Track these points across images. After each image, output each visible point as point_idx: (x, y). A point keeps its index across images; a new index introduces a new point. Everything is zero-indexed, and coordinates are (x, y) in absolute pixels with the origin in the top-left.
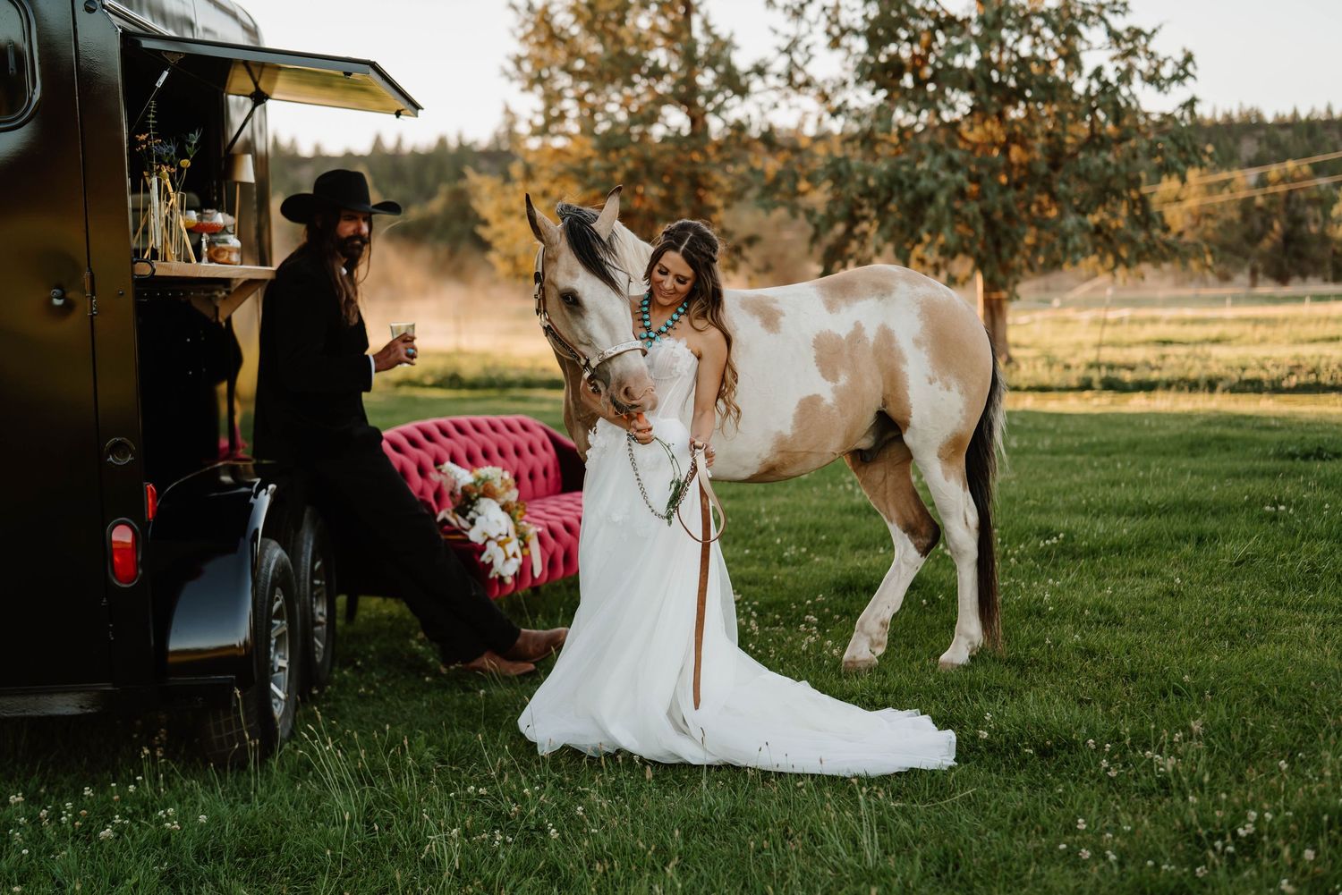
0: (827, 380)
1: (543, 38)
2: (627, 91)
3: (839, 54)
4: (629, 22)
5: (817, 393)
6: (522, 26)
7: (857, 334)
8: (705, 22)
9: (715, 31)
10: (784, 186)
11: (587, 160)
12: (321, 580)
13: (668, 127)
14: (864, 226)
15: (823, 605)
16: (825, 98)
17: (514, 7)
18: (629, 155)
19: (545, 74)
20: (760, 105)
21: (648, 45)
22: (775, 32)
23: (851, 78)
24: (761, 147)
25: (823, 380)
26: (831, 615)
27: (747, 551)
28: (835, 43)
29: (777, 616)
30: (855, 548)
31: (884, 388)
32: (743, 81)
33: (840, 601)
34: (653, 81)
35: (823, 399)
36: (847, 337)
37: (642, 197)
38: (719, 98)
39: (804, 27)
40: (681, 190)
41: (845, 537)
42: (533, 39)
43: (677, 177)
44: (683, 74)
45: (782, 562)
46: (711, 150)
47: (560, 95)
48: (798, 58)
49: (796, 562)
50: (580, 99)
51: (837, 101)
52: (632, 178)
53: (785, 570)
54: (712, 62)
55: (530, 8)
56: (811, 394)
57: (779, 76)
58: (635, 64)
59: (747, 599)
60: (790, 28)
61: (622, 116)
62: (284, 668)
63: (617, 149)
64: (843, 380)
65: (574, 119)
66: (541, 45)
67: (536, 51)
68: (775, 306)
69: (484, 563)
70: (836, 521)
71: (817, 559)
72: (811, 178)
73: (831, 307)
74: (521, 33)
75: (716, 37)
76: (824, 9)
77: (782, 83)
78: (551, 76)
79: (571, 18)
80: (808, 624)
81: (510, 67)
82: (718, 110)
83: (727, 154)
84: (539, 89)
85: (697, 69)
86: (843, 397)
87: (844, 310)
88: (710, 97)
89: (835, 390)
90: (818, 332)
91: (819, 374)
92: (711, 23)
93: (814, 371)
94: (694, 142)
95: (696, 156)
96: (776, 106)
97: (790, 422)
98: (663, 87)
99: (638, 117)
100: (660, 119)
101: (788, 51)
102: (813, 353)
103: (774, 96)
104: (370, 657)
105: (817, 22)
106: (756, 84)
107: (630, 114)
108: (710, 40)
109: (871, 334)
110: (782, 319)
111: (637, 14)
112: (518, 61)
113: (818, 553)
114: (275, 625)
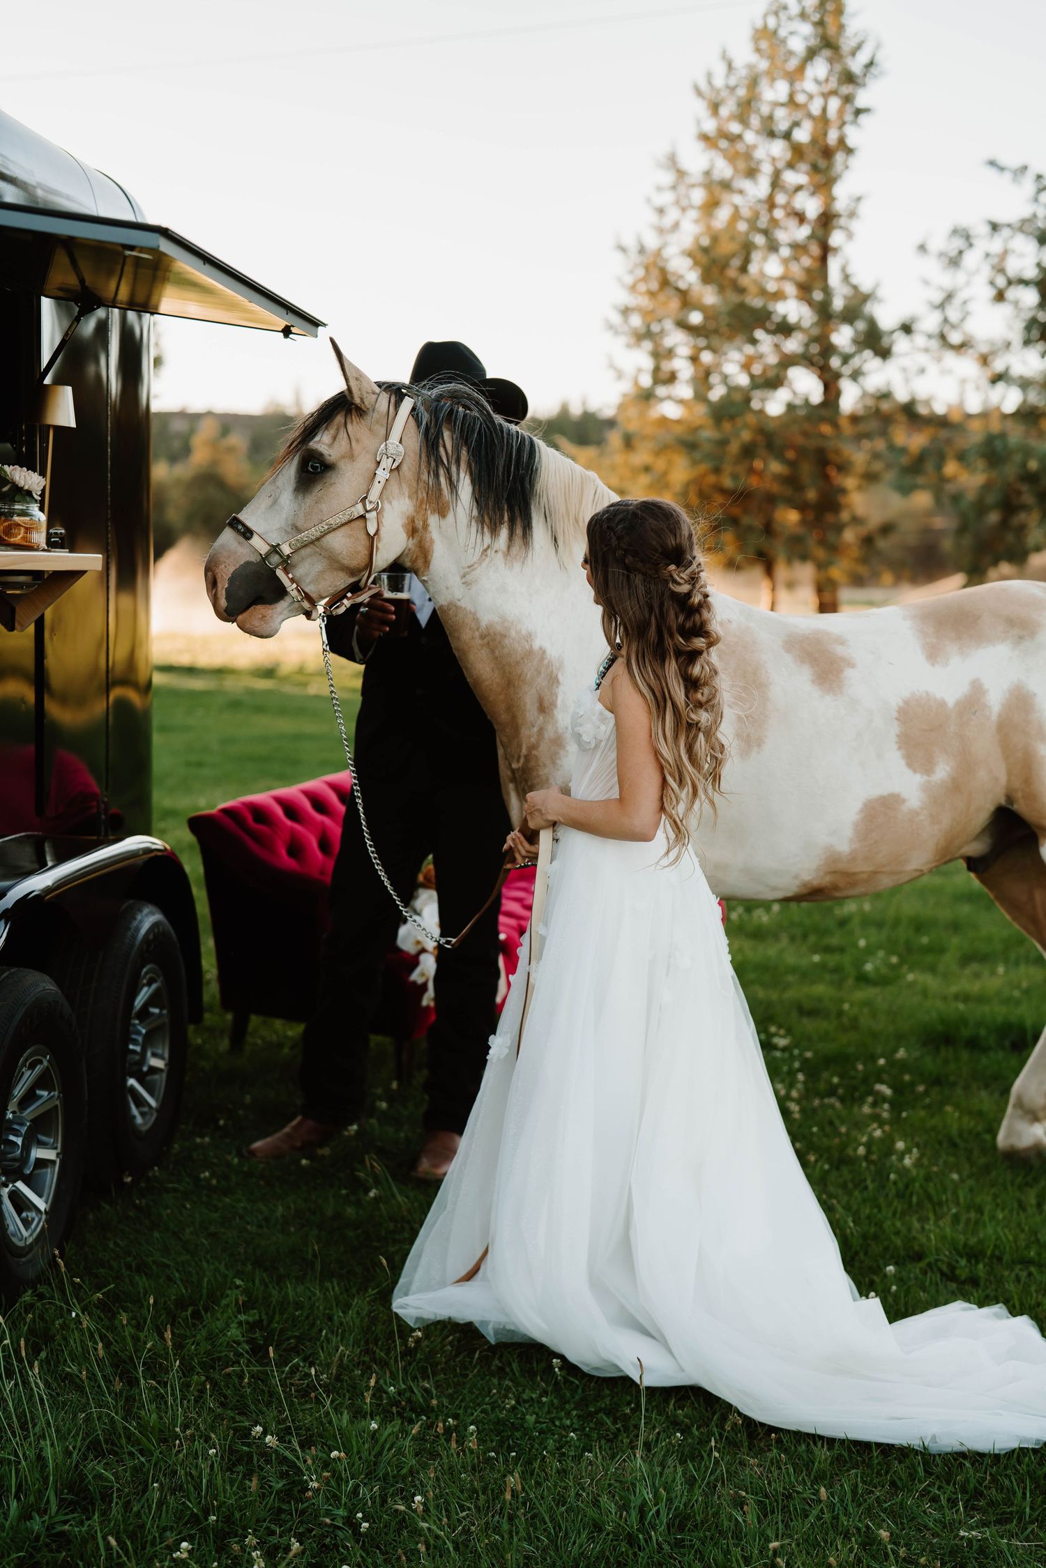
0: (915, 771)
1: (654, 285)
2: (749, 350)
3: (1005, 310)
4: (753, 268)
5: (896, 790)
6: (631, 272)
7: (973, 701)
8: (843, 269)
9: (854, 281)
10: (929, 466)
11: (695, 430)
12: (161, 1008)
13: (795, 393)
14: (1022, 517)
15: (903, 1066)
16: (984, 360)
17: (622, 249)
18: (746, 426)
19: (655, 328)
20: (904, 370)
21: (779, 296)
22: (926, 282)
23: (1016, 336)
24: (902, 418)
25: (908, 773)
26: (912, 1084)
27: (816, 958)
28: (1000, 297)
29: (835, 1080)
30: (967, 959)
31: (1009, 781)
32: (885, 342)
33: (928, 1060)
34: (778, 338)
35: (904, 801)
36: (958, 703)
37: (760, 474)
38: (855, 362)
39: (960, 277)
40: (806, 470)
41: (955, 941)
42: (642, 287)
43: (801, 451)
44: (816, 332)
45: (863, 979)
46: (845, 425)
47: (670, 353)
48: (953, 314)
49: (881, 981)
50: (694, 359)
51: (998, 365)
52: (748, 452)
53: (862, 994)
54: (850, 315)
55: (642, 250)
56: (885, 793)
57: (930, 336)
58: (761, 318)
59: (797, 1046)
60: (946, 279)
61: (743, 380)
62: (53, 1162)
63: (732, 418)
64: (943, 771)
65: (687, 382)
66: (652, 294)
67: (644, 302)
68: (840, 650)
69: (414, 983)
70: (945, 914)
71: (910, 977)
72: (961, 457)
73: (933, 654)
74: (629, 280)
75: (855, 288)
76: (988, 255)
77: (934, 344)
78: (662, 331)
79: (688, 262)
80: (879, 1099)
81: (616, 318)
82: (856, 375)
83: (862, 427)
84: (648, 345)
85: (832, 326)
86: (936, 798)
87: (955, 661)
88: (846, 359)
89: (926, 788)
90: (906, 695)
91: (903, 762)
92: (850, 270)
93: (895, 759)
94: (824, 412)
95: (826, 429)
96: (922, 371)
97: (848, 832)
98: (793, 345)
99: (761, 381)
100: (786, 383)
101: (941, 306)
102: (895, 729)
103: (923, 359)
104: (241, 1112)
105: (978, 271)
106: (901, 344)
107: (752, 377)
108: (846, 291)
109: (995, 700)
110: (849, 673)
111: (765, 259)
112: (626, 312)
113: (911, 969)
114: (41, 1097)
